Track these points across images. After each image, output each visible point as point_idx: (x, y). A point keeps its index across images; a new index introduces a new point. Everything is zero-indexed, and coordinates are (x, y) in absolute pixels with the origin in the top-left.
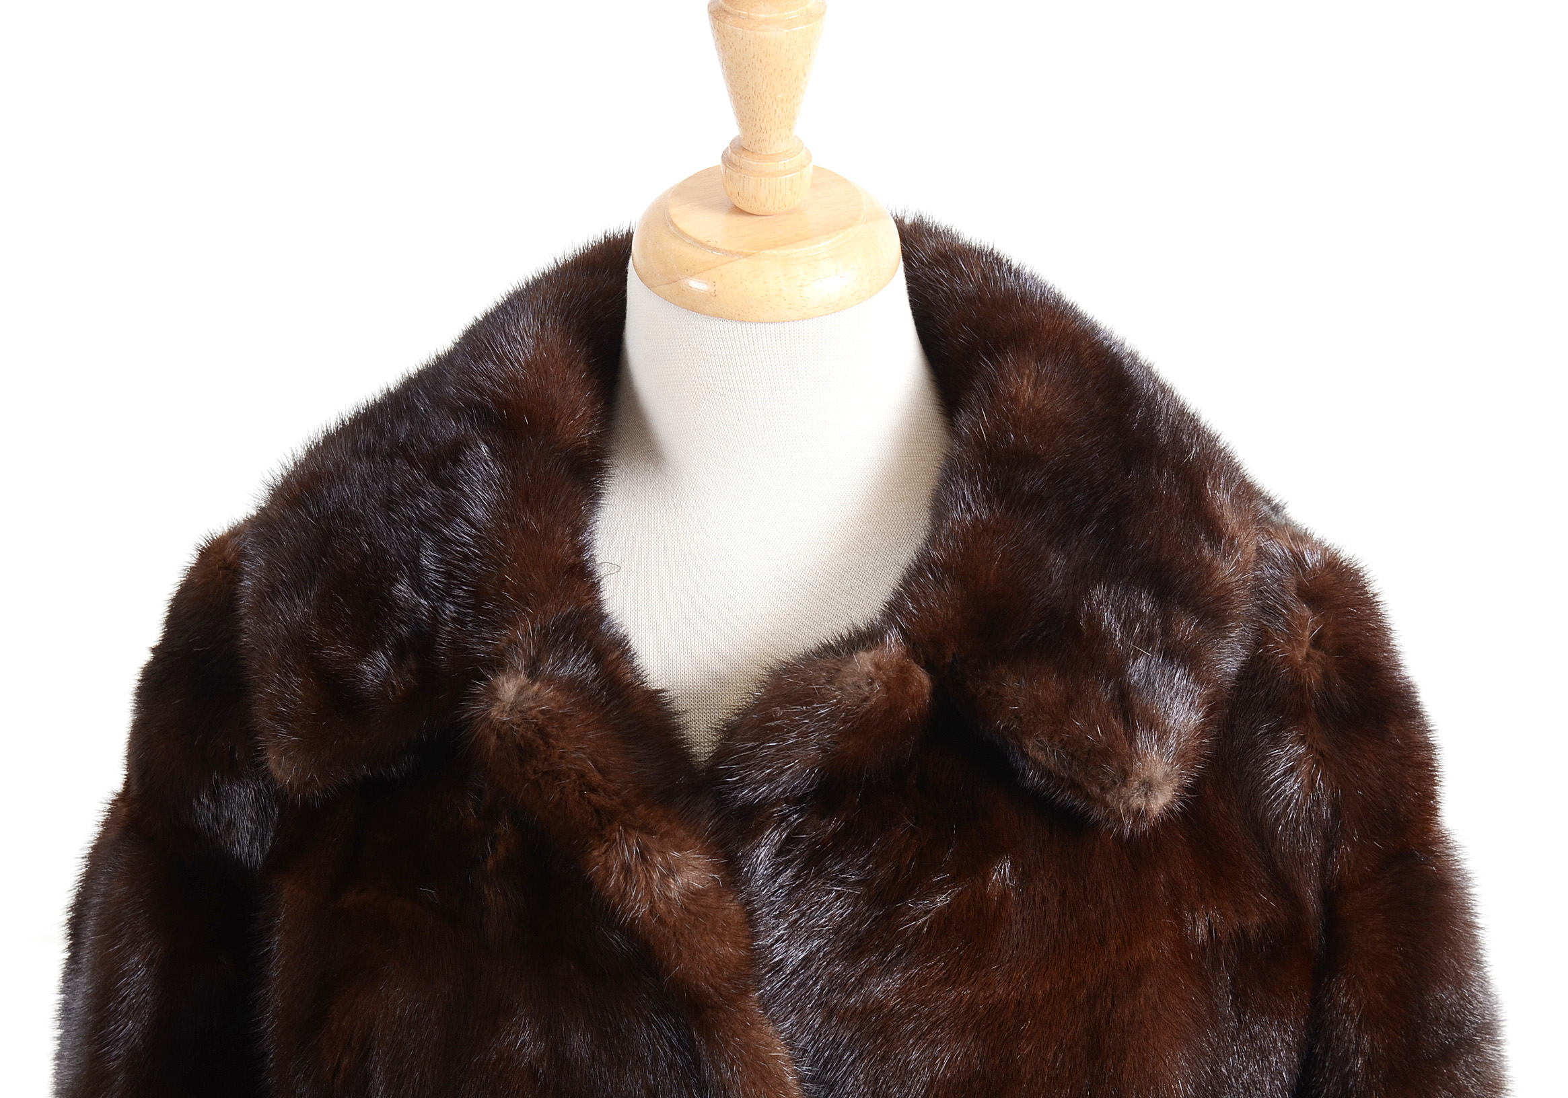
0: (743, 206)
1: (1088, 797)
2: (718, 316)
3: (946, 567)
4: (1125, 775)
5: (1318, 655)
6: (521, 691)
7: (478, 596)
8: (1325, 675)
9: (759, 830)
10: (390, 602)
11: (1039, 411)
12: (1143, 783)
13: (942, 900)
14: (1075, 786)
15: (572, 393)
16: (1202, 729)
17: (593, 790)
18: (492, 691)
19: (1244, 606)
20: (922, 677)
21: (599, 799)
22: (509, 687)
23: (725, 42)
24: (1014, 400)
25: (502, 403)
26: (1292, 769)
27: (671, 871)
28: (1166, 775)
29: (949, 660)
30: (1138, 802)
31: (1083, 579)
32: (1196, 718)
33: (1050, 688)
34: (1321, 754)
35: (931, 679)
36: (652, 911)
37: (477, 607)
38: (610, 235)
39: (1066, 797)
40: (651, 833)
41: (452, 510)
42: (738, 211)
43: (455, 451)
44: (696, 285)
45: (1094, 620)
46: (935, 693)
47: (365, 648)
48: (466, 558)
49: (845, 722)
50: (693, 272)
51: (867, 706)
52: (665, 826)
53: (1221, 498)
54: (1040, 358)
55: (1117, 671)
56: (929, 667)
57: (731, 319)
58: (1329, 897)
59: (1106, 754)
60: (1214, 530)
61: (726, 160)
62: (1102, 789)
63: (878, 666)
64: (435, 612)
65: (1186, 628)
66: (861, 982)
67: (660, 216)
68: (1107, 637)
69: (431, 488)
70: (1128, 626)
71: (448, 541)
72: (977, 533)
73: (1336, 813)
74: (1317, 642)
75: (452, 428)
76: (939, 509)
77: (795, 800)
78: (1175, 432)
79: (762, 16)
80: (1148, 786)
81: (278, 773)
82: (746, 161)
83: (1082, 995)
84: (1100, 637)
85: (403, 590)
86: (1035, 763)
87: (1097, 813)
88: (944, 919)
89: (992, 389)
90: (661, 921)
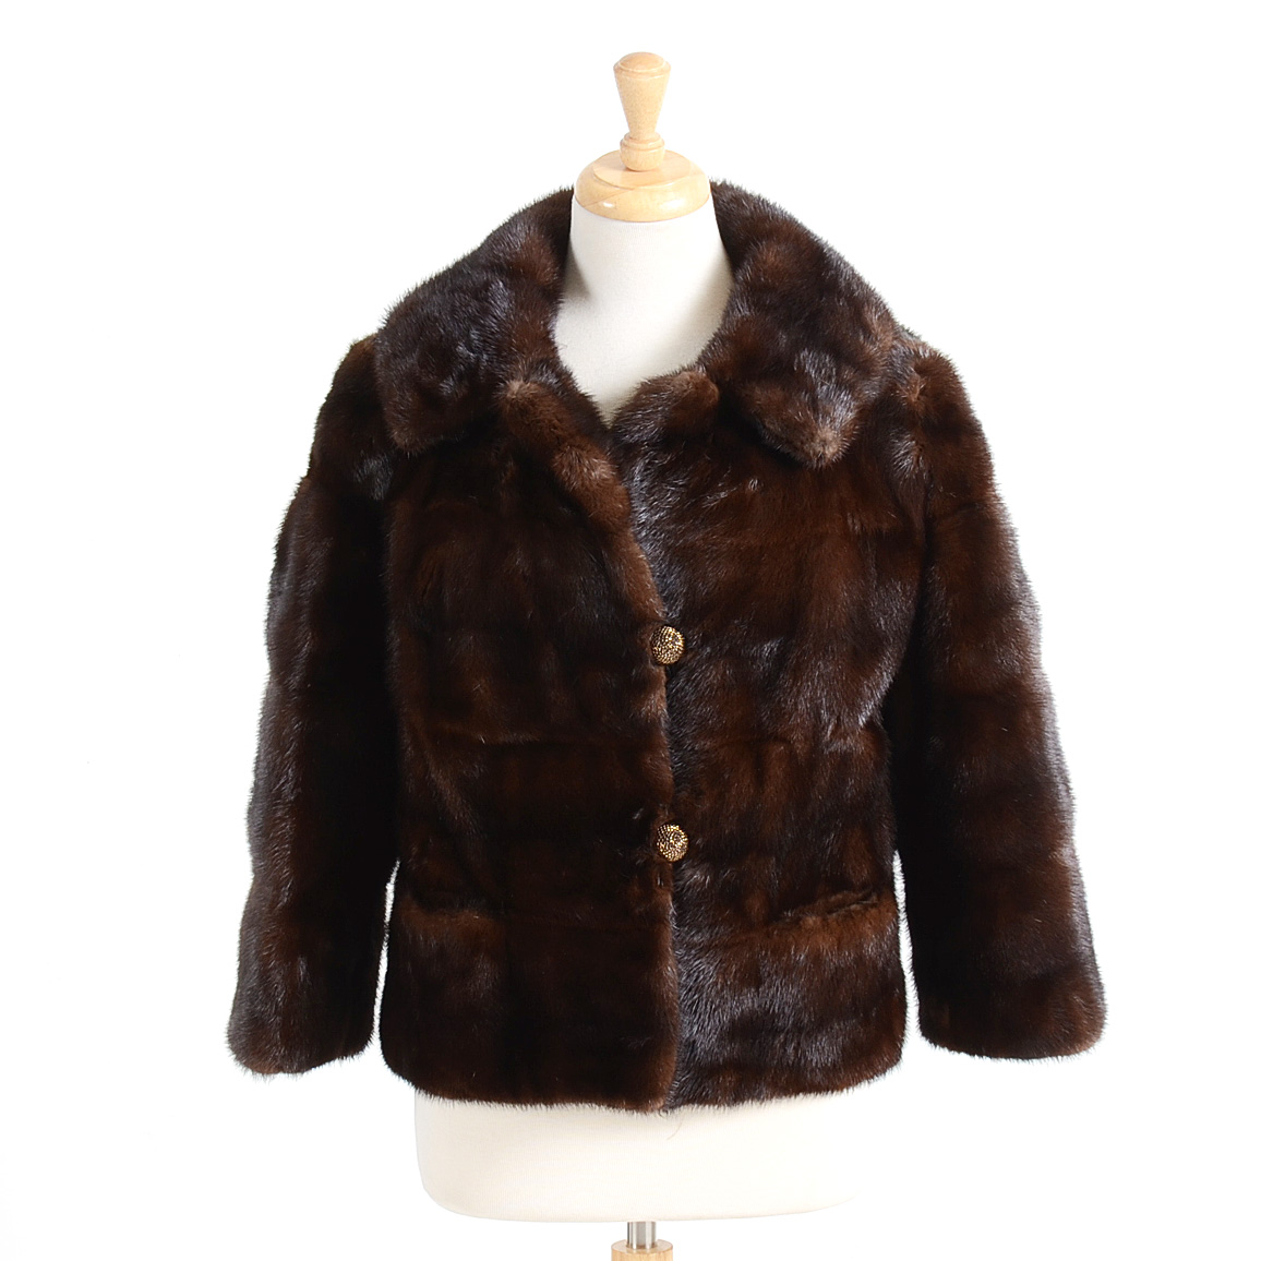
0: (630, 167)
1: (796, 449)
2: (617, 220)
3: (728, 338)
4: (812, 437)
5: (922, 398)
6: (521, 387)
7: (499, 351)
8: (926, 408)
9: (635, 457)
10: (456, 355)
11: (776, 267)
12: (821, 440)
13: (723, 495)
14: (789, 442)
15: (544, 261)
16: (855, 421)
17: (555, 428)
18: (507, 388)
19: (880, 367)
20: (713, 387)
21: (559, 432)
22: (515, 385)
23: (621, 84)
24: (765, 262)
25: (509, 263)
26: (907, 453)
27: (592, 468)
28: (834, 438)
29: (728, 379)
30: (820, 449)
31: (796, 347)
32: (851, 415)
33: (777, 394)
34: (923, 446)
35: (719, 389)
36: (583, 485)
37: (499, 355)
38: (563, 188)
39: (786, 449)
40: (582, 450)
41: (486, 312)
42: (628, 170)
43: (487, 285)
44: (607, 205)
45: (802, 369)
46: (721, 398)
47: (443, 376)
48: (492, 333)
49: (675, 401)
50: (604, 198)
51: (685, 394)
52: (589, 447)
53: (873, 318)
54: (779, 243)
55: (812, 390)
56: (717, 384)
57: (624, 221)
58: (929, 521)
59: (804, 425)
60: (867, 330)
61: (622, 143)
62: (802, 443)
63: (691, 377)
64: (478, 359)
65: (847, 374)
66: (683, 534)
67: (589, 175)
68: (809, 374)
69: (474, 303)
70: (818, 370)
71: (483, 326)
72: (744, 321)
73: (931, 477)
74: (922, 392)
75: (485, 277)
76: (727, 314)
77: (652, 445)
78: (849, 285)
79: (639, 71)
80: (824, 443)
81: (398, 440)
82: (632, 144)
83: (792, 546)
84: (803, 373)
85: (461, 349)
86: (768, 429)
87: (800, 457)
88: (725, 504)
89: (755, 258)
90: (587, 489)
